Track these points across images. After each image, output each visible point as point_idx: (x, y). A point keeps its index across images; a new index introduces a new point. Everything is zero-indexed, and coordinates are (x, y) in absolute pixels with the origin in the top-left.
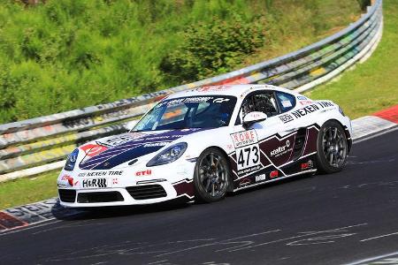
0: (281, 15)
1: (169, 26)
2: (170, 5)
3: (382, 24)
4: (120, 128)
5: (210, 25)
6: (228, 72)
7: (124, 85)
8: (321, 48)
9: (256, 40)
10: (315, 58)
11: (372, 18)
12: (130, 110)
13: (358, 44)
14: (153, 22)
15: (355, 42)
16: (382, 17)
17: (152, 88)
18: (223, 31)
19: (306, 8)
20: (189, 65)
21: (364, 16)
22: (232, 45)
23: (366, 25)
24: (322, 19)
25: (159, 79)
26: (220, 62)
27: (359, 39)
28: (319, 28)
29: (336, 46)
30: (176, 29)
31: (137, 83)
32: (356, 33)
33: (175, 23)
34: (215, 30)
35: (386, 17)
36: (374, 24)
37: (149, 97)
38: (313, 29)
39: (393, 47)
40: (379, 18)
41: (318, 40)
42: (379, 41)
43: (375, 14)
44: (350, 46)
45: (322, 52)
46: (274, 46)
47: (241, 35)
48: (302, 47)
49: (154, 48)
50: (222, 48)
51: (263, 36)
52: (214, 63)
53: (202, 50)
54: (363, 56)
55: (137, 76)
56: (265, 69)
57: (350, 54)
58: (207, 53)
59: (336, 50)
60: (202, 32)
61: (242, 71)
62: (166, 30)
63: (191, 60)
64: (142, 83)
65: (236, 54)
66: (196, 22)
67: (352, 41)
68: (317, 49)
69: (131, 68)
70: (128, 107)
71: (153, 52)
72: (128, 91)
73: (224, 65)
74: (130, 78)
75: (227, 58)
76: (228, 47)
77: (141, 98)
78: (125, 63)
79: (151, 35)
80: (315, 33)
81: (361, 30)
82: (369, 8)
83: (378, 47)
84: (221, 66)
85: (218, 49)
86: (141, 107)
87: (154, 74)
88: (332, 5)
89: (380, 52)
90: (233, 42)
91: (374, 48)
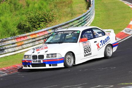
0: (60, 10)
1: (21, 13)
2: (21, 6)
3: (94, 14)
4: (2, 49)
5: (35, 13)
6: (41, 29)
7: (4, 33)
8: (73, 21)
9: (51, 18)
10: (71, 25)
11: (91, 12)
12: (6, 42)
13: (86, 20)
14: (15, 11)
15: (85, 20)
16: (94, 11)
17: (14, 34)
18: (40, 15)
19: (68, 7)
20: (27, 26)
21: (88, 11)
22: (43, 20)
23: (89, 14)
24: (74, 11)
25: (17, 32)
26: (38, 26)
27: (87, 19)
28: (73, 15)
29: (78, 21)
30: (23, 14)
31: (8, 33)
32: (85, 17)
33: (23, 12)
34: (37, 14)
35: (96, 11)
36: (92, 13)
37: (12, 38)
38: (71, 15)
39: (98, 22)
40: (93, 12)
41: (72, 19)
42: (93, 19)
43: (92, 10)
44: (83, 21)
45: (73, 23)
46: (57, 20)
47: (46, 16)
48: (67, 21)
49: (15, 20)
50: (39, 21)
51: (53, 17)
52: (36, 26)
53: (32, 21)
54: (88, 25)
55: (9, 30)
56: (54, 29)
57: (83, 24)
58: (34, 22)
59: (78, 22)
60: (32, 15)
61: (46, 29)
62: (19, 14)
63: (28, 25)
64: (10, 33)
65: (44, 23)
66: (30, 12)
67: (84, 19)
68: (72, 22)
69: (7, 27)
70: (5, 41)
71: (15, 22)
72: (6, 35)
73: (39, 27)
74: (7, 31)
75: (41, 25)
76: (41, 20)
77: (10, 38)
78: (5, 25)
79: (14, 16)
80: (72, 16)
81: (87, 15)
82: (90, 8)
83: (93, 22)
84: (38, 27)
85: (38, 21)
86: (9, 41)
87: (15, 29)
88: (77, 7)
89: (94, 23)
90: (43, 19)
91: (91, 22)
